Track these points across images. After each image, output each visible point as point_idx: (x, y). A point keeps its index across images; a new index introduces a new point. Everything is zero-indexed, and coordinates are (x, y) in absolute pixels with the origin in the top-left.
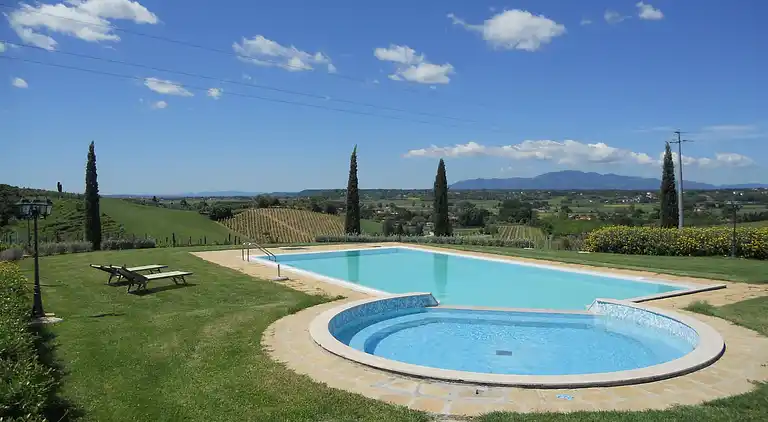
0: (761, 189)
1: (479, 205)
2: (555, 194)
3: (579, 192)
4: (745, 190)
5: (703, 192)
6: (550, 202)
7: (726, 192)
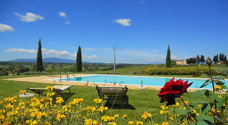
0: (102, 64)
1: (25, 66)
2: (50, 63)
3: (56, 63)
4: (99, 64)
5: (89, 64)
6: (48, 65)
7: (95, 64)
